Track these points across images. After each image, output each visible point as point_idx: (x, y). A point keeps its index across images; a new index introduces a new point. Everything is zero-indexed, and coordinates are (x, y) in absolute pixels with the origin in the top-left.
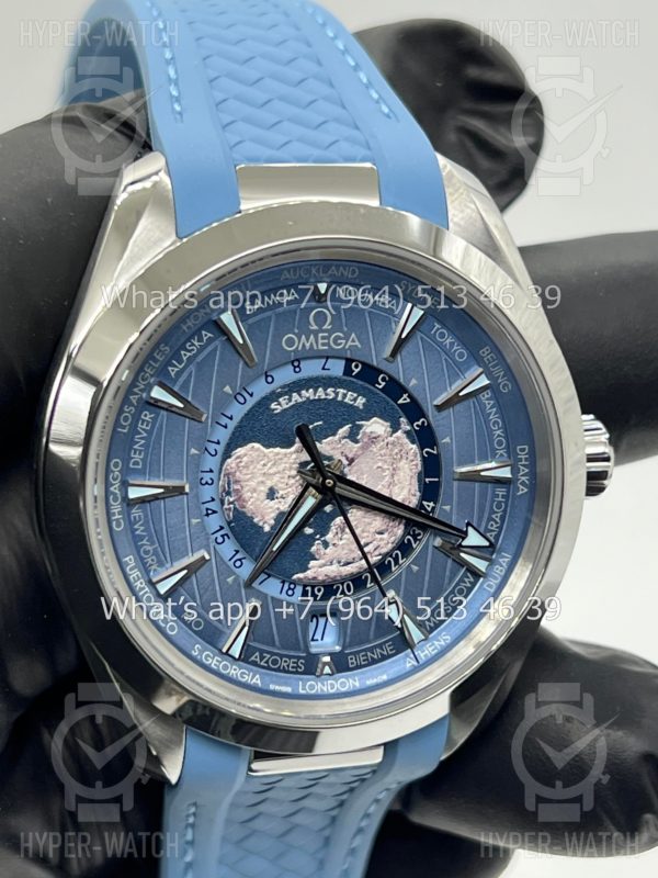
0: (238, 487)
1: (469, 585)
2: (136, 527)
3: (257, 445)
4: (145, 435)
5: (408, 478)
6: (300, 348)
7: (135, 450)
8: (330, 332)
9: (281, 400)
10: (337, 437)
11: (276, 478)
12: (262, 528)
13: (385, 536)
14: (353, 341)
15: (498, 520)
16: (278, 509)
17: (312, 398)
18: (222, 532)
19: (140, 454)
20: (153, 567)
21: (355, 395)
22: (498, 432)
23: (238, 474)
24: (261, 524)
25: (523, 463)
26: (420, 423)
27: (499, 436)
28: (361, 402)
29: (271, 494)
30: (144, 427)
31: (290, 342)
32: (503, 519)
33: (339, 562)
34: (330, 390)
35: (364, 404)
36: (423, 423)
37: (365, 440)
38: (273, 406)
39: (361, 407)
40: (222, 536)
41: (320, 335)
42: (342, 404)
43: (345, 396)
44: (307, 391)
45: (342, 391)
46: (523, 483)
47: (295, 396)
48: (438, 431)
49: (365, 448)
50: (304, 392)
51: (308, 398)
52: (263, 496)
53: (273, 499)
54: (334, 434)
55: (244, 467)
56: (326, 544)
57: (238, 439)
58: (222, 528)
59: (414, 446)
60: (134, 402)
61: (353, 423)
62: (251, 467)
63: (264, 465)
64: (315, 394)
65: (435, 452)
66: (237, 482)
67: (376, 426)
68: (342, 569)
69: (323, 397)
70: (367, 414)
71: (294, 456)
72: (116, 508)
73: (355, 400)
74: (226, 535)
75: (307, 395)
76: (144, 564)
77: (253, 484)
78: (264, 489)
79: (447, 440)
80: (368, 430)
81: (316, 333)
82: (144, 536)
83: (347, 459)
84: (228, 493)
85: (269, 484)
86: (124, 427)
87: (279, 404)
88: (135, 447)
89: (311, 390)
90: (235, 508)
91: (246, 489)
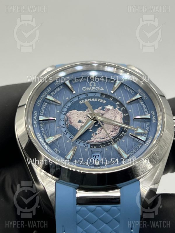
0: (70, 119)
1: (141, 145)
2: (41, 128)
3: (75, 110)
4: (44, 107)
5: (120, 119)
6: (87, 90)
7: (42, 111)
8: (95, 87)
9: (82, 101)
10: (98, 109)
11: (81, 118)
12: (77, 129)
13: (114, 132)
14: (102, 89)
15: (148, 130)
16: (82, 125)
17: (91, 100)
18: (66, 132)
19: (43, 112)
20: (45, 138)
21: (103, 100)
22: (145, 109)
23: (70, 116)
24: (77, 128)
25: (154, 115)
26: (122, 108)
27: (146, 110)
28: (105, 102)
29: (80, 121)
30: (44, 106)
31: (84, 89)
32: (149, 129)
33: (100, 138)
34: (96, 99)
35: (106, 102)
36: (124, 108)
37: (106, 110)
38: (80, 102)
39: (105, 103)
40: (66, 133)
41: (93, 87)
42: (99, 102)
43: (100, 100)
44: (89, 99)
45: (99, 99)
46: (154, 120)
47: (86, 100)
48: (128, 109)
49: (107, 112)
50: (88, 99)
51: (90, 101)
52: (77, 122)
53: (80, 123)
54: (97, 109)
55: (72, 115)
56: (96, 134)
57: (70, 109)
58: (66, 131)
59: (121, 112)
60: (41, 99)
61: (103, 106)
62: (74, 115)
63: (77, 115)
64: (92, 100)
65: (128, 115)
66: (70, 118)
67: (109, 107)
68: (101, 140)
69: (94, 100)
70: (107, 104)
71: (86, 113)
72: (35, 122)
73: (103, 101)
74: (67, 133)
75: (89, 100)
76: (43, 137)
77: (74, 119)
78: (78, 120)
79: (130, 111)
80: (107, 108)
81: (91, 87)
82: (43, 130)
83: (101, 114)
84: (67, 121)
85: (79, 119)
86: (38, 105)
87: (82, 102)
88: (42, 110)
89: (90, 99)
90: (69, 125)
91: (72, 120)
